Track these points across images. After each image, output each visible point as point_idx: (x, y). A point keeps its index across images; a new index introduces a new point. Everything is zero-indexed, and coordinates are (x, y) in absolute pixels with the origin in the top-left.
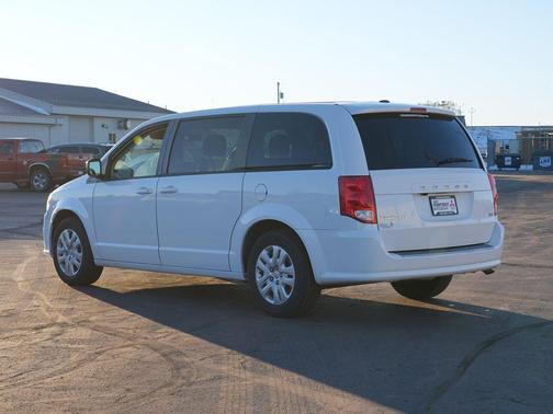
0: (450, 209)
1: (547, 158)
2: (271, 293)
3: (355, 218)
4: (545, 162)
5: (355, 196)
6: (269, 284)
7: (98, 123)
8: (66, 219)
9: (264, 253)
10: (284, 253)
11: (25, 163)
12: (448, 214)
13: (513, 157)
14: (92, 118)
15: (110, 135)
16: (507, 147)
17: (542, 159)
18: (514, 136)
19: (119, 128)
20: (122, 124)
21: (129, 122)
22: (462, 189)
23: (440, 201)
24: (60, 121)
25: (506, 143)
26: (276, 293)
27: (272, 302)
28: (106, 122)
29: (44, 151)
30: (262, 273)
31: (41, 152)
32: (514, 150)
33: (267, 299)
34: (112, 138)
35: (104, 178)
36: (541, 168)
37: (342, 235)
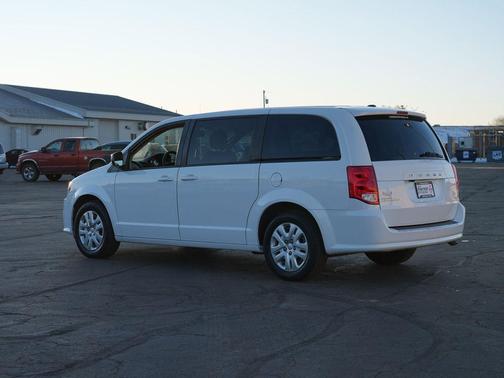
0: (429, 193)
1: (498, 152)
2: (283, 260)
3: (362, 200)
4: (497, 155)
5: (362, 182)
6: (282, 253)
7: (122, 125)
8: (88, 202)
9: (281, 228)
10: (300, 231)
11: (86, 158)
12: (428, 196)
13: (470, 151)
14: (117, 121)
15: (132, 135)
16: (463, 143)
17: (494, 153)
18: (468, 134)
19: (140, 129)
20: (142, 125)
21: (147, 124)
22: (437, 177)
23: (423, 186)
24: (92, 124)
25: (462, 140)
26: (288, 261)
27: (284, 268)
28: (129, 124)
29: (99, 148)
30: (277, 243)
31: (97, 148)
32: (469, 145)
33: (279, 264)
34: (133, 136)
35: (125, 168)
36: (494, 161)
37: (349, 213)
